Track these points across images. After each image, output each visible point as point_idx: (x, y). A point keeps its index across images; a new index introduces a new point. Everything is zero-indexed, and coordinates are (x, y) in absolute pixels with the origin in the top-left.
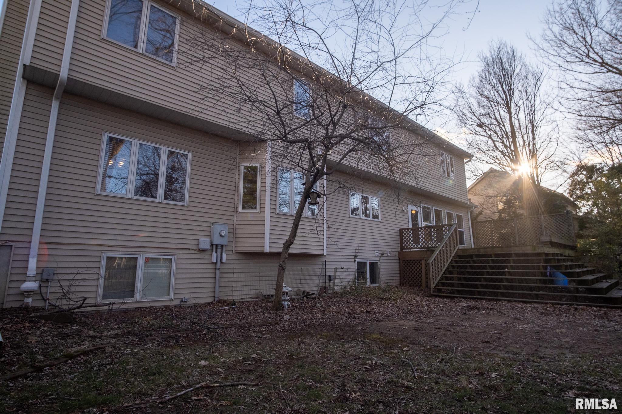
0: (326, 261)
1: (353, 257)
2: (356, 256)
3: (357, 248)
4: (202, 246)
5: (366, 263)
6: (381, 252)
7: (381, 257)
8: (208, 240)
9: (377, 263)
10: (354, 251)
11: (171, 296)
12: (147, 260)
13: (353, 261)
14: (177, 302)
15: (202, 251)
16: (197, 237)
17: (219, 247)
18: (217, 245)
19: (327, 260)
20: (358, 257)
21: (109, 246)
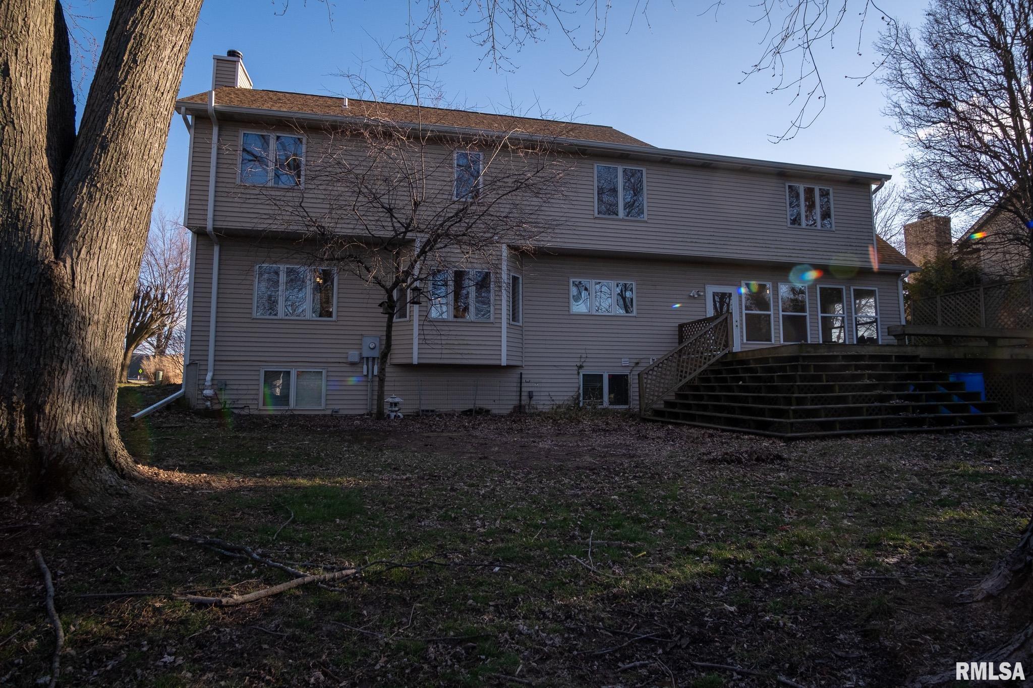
0: (521, 374)
1: (576, 368)
2: (581, 367)
3: (584, 356)
4: (350, 359)
5: (601, 376)
6: (636, 361)
7: (633, 367)
8: (357, 353)
9: (627, 375)
10: (579, 360)
11: (323, 407)
12: (299, 374)
13: (576, 372)
14: (329, 412)
15: (353, 364)
16: (347, 351)
17: (370, 360)
18: (367, 358)
19: (523, 372)
20: (585, 368)
21: (266, 362)
